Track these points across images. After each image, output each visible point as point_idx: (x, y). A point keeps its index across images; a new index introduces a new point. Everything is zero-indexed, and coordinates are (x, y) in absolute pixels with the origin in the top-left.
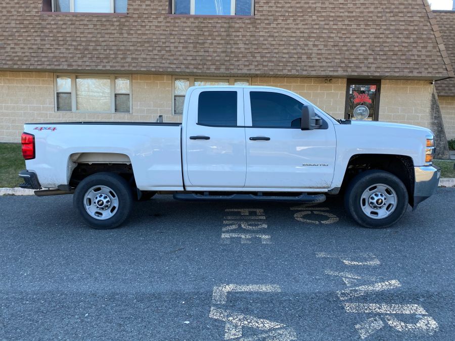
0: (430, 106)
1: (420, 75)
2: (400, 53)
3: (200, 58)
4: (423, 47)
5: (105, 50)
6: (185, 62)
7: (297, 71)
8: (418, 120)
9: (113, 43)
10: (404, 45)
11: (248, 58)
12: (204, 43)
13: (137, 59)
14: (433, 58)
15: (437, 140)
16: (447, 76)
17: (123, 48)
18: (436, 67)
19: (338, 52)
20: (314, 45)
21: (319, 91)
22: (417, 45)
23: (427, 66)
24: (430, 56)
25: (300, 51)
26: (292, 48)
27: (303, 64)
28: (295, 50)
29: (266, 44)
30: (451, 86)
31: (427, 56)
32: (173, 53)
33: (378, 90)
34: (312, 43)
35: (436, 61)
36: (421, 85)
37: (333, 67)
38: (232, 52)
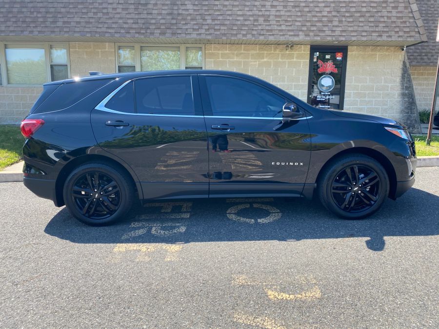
0: (400, 75)
1: (390, 39)
2: (368, 15)
3: (143, 22)
4: (393, 8)
5: (32, 13)
6: (125, 26)
7: (253, 35)
8: (388, 90)
9: (41, 5)
10: (372, 5)
11: (198, 20)
12: (146, 4)
13: (69, 23)
14: (404, 20)
15: (408, 113)
16: (419, 40)
17: (52, 10)
18: (408, 30)
19: (299, 14)
20: (272, 6)
21: (280, 60)
22: (387, 4)
23: (397, 29)
24: (401, 18)
25: (257, 13)
26: (247, 9)
27: (260, 28)
28: (250, 11)
29: (217, 5)
30: (424, 54)
31: (398, 18)
32: (111, 15)
33: (345, 58)
34: (269, 4)
35: (407, 23)
36: (391, 51)
37: (293, 30)
38: (179, 14)
